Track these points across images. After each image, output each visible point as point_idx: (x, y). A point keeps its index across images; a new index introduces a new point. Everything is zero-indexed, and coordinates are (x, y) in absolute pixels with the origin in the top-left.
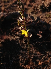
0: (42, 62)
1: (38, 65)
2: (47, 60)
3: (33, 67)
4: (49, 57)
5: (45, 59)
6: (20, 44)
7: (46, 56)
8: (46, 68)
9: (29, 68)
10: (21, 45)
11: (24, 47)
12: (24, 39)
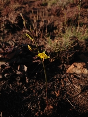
0: (58, 91)
1: (56, 97)
3: (54, 103)
5: (58, 86)
7: (57, 82)
9: (52, 107)
12: (18, 79)
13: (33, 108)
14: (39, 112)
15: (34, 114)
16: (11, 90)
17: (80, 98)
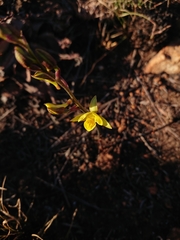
0: (123, 121)
1: (118, 134)
2: (128, 107)
3: (114, 146)
4: (127, 95)
5: (123, 109)
6: (33, 124)
7: (120, 100)
8: (139, 123)
10: (41, 126)
11: (53, 124)
13: (75, 157)
14: (87, 164)
15: (78, 168)
16: (25, 126)
17: (167, 133)
